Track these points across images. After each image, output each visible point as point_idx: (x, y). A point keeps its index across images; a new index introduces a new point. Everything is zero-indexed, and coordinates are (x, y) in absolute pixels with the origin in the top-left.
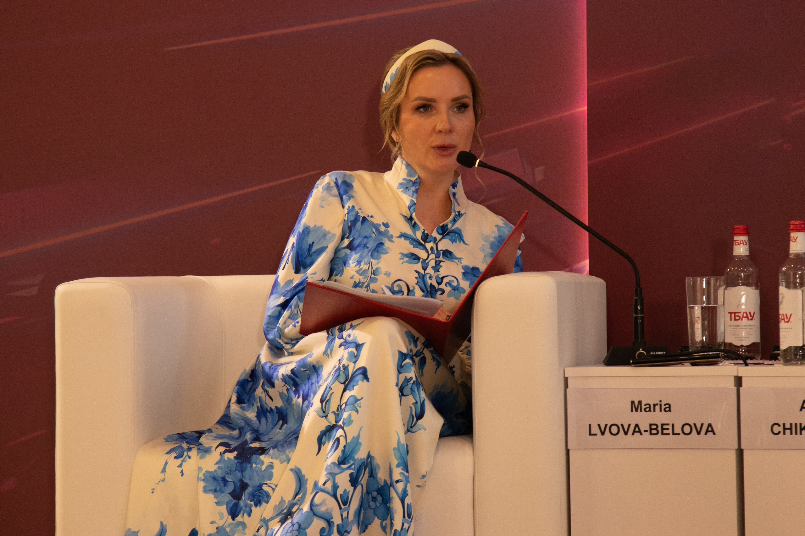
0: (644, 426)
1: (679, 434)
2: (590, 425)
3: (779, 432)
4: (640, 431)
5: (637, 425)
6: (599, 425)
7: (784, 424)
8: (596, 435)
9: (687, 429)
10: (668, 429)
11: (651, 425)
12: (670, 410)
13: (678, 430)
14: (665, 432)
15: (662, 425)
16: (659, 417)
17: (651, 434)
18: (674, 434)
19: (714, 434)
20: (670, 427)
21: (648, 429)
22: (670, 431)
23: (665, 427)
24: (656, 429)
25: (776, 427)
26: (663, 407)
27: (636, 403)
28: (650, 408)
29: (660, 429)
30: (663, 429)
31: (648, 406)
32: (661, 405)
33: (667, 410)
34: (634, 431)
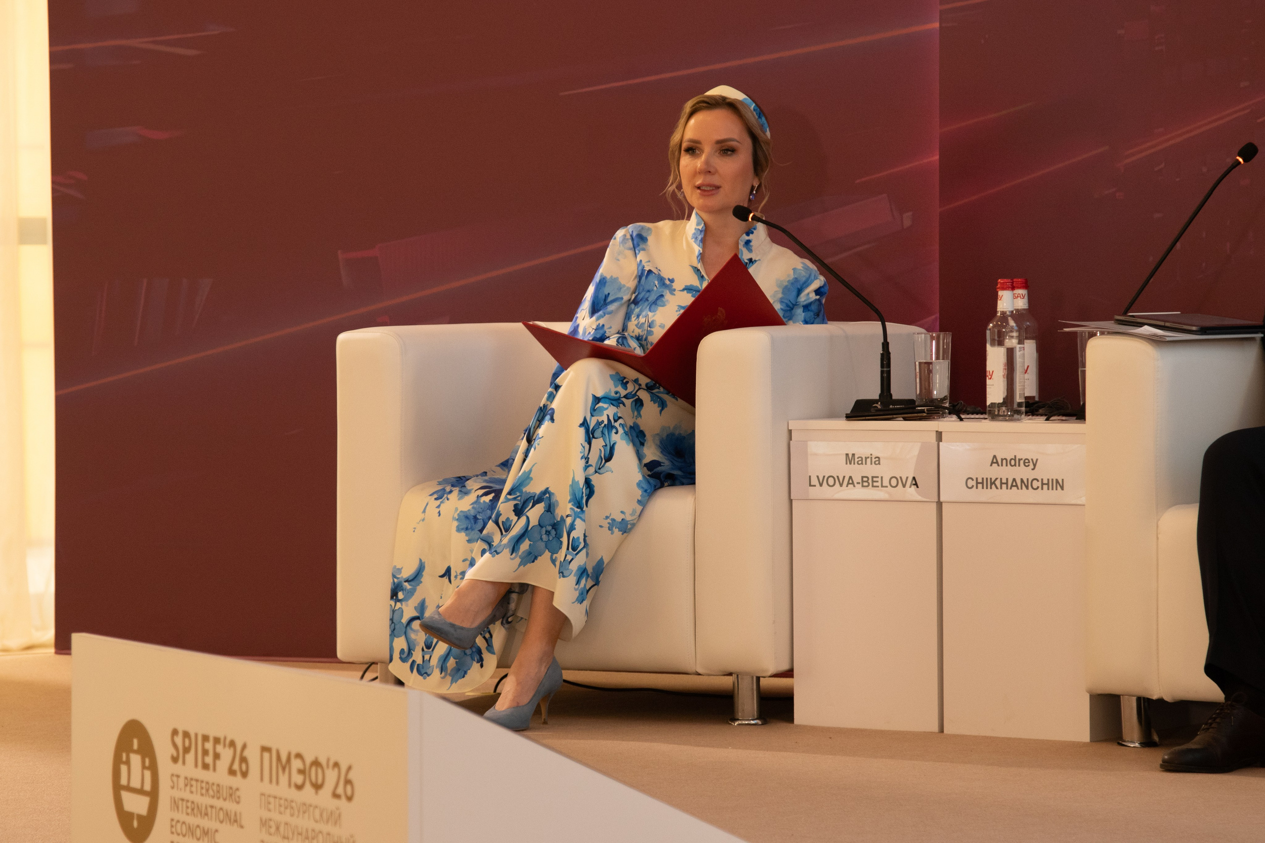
0: (857, 479)
1: (887, 487)
2: (810, 477)
4: (853, 483)
5: (850, 478)
6: (818, 477)
7: (977, 479)
8: (815, 486)
9: (894, 482)
10: (877, 482)
11: (863, 477)
12: (879, 464)
13: (886, 483)
14: (875, 484)
15: (873, 477)
16: (869, 470)
17: (863, 486)
18: (882, 486)
19: (918, 487)
20: (879, 479)
21: (860, 481)
22: (879, 484)
23: (875, 479)
24: (867, 481)
25: (970, 481)
26: (874, 460)
27: (850, 456)
28: (862, 461)
29: (870, 481)
30: (873, 481)
31: (860, 459)
32: (871, 458)
33: (877, 462)
34: (848, 483)
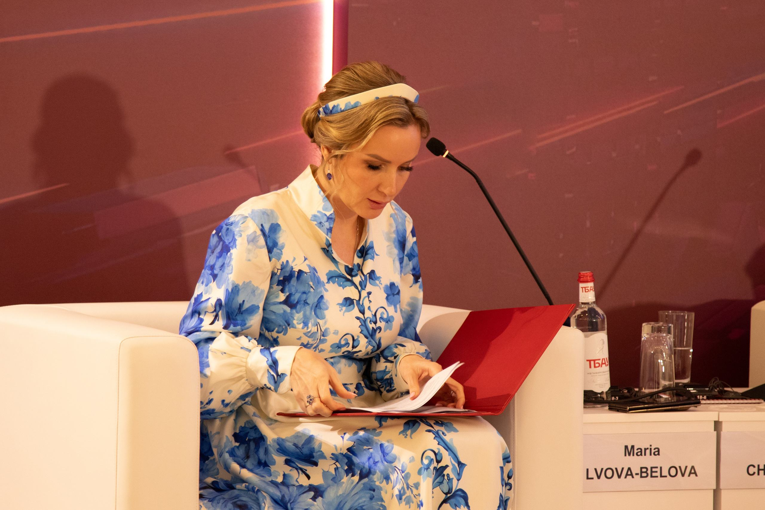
0: (636, 470)
1: (666, 476)
2: (588, 470)
3: (754, 473)
4: (632, 475)
5: (629, 469)
6: (596, 469)
7: (759, 466)
8: (592, 478)
9: (673, 472)
10: (656, 472)
11: (641, 468)
12: (659, 454)
13: (665, 472)
14: (654, 474)
15: (652, 468)
16: (648, 461)
17: (641, 477)
18: (661, 476)
19: (696, 475)
20: (658, 470)
21: (639, 472)
22: (658, 474)
23: (654, 470)
24: (646, 472)
25: (751, 468)
26: (653, 451)
27: (629, 448)
28: (641, 452)
29: (649, 472)
30: (652, 472)
31: (639, 450)
32: (651, 449)
33: (656, 453)
34: (627, 475)
